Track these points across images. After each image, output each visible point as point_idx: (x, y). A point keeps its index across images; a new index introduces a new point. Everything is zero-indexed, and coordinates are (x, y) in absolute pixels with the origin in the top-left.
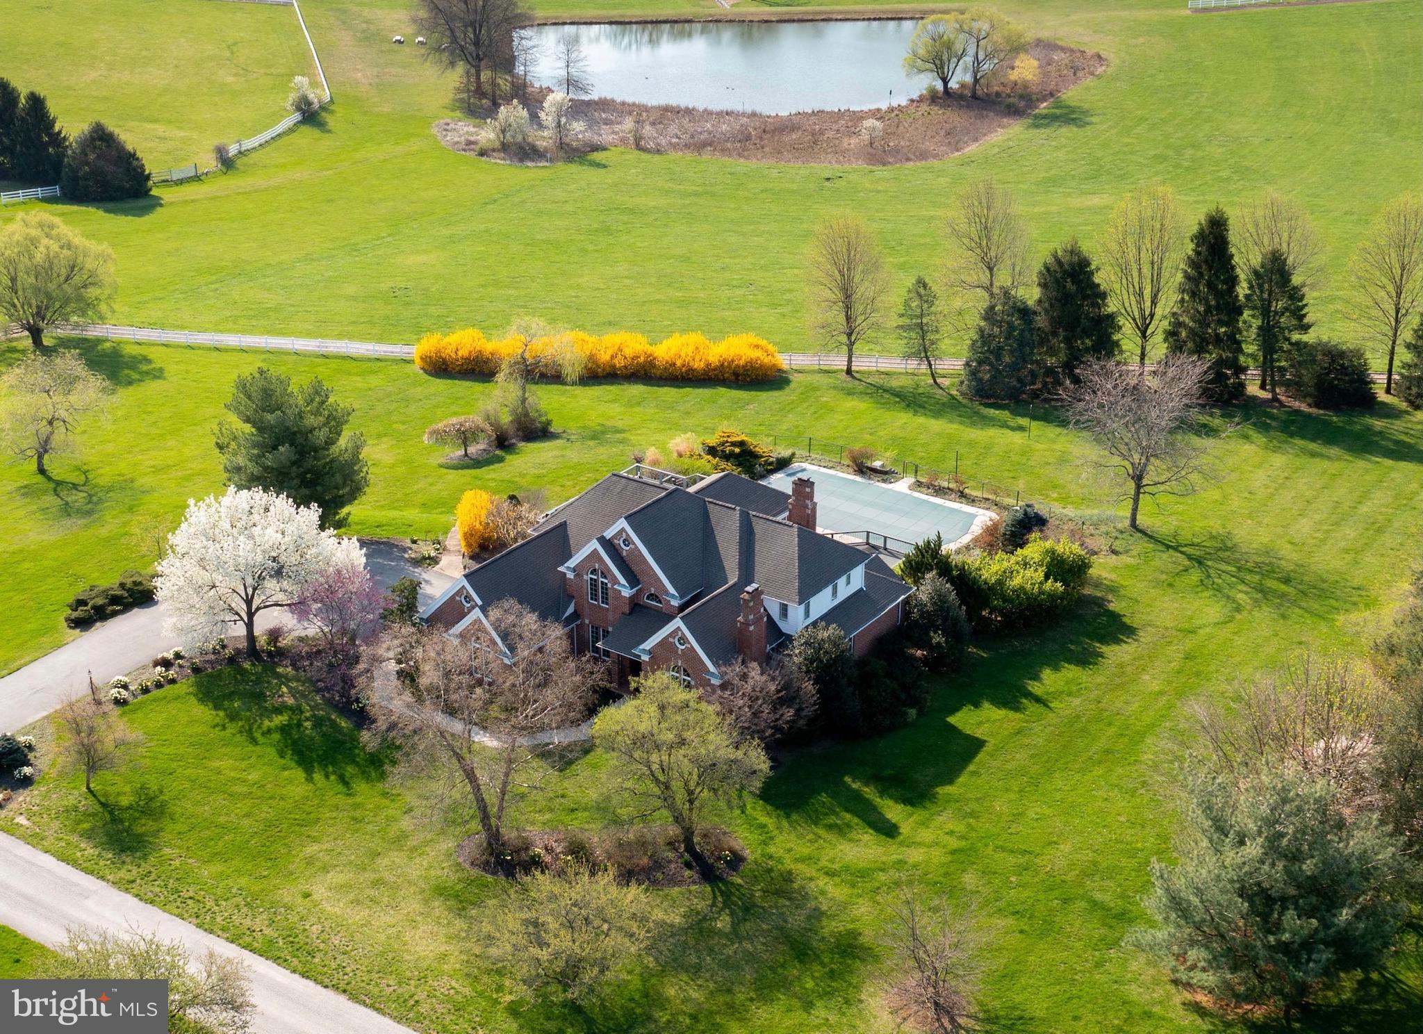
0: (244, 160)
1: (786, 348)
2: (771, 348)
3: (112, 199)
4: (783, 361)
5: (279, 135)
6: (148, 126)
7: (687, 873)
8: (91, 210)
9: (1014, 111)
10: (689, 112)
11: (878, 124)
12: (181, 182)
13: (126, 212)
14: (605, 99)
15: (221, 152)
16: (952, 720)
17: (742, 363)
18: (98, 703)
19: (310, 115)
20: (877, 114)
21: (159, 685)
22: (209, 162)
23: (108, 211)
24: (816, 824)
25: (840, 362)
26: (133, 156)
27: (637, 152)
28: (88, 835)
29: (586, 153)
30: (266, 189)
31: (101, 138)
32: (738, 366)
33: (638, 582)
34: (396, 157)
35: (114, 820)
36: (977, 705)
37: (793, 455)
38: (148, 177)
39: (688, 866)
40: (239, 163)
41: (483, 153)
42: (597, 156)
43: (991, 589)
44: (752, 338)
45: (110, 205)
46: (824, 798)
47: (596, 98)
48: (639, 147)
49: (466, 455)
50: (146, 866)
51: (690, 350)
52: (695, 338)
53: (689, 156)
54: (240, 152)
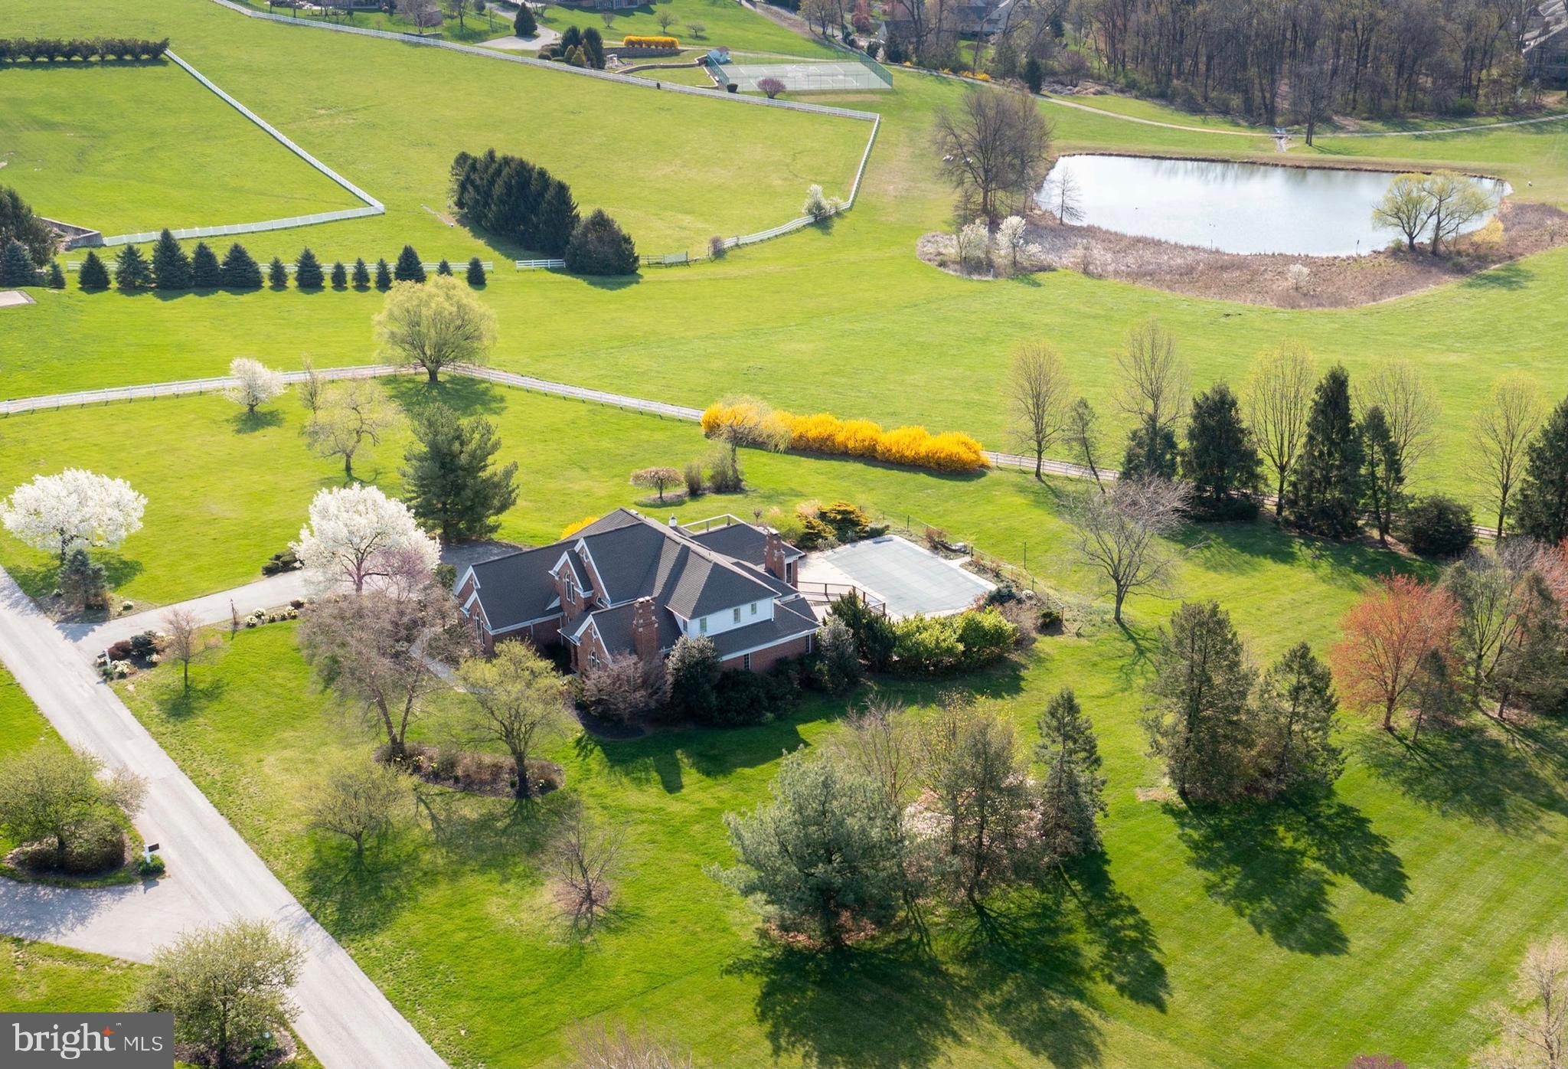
0: (738, 252)
1: (992, 448)
2: (979, 446)
3: (600, 273)
4: (988, 457)
5: (784, 234)
6: (680, 216)
7: (508, 789)
8: (579, 281)
9: (1460, 270)
10: (1158, 243)
11: (1306, 271)
12: (671, 265)
13: (603, 285)
14: (1093, 227)
15: (716, 242)
16: (800, 728)
17: (942, 455)
18: (236, 624)
19: (821, 220)
20: (1307, 260)
21: (284, 618)
22: (704, 250)
23: (592, 283)
24: (627, 775)
25: (1030, 464)
26: (627, 240)
27: (1083, 276)
28: (161, 703)
29: (1032, 272)
30: (735, 278)
31: (601, 222)
32: (939, 458)
33: (591, 588)
34: (866, 260)
35: (186, 697)
36: (830, 720)
37: (887, 527)
38: (636, 259)
39: (513, 785)
40: (728, 256)
41: (942, 264)
42: (1040, 276)
43: (896, 638)
44: (964, 436)
45: (596, 279)
46: (650, 761)
47: (1085, 225)
48: (1086, 272)
49: (661, 497)
50: (180, 726)
51: (907, 440)
52: (917, 430)
53: (1125, 283)
54: (737, 245)
